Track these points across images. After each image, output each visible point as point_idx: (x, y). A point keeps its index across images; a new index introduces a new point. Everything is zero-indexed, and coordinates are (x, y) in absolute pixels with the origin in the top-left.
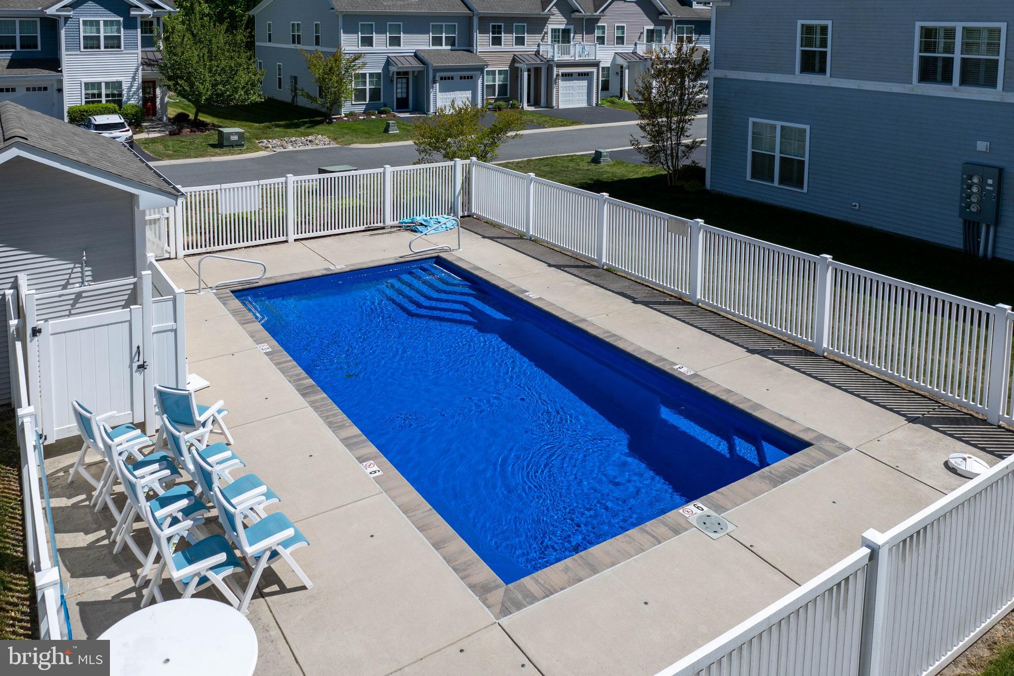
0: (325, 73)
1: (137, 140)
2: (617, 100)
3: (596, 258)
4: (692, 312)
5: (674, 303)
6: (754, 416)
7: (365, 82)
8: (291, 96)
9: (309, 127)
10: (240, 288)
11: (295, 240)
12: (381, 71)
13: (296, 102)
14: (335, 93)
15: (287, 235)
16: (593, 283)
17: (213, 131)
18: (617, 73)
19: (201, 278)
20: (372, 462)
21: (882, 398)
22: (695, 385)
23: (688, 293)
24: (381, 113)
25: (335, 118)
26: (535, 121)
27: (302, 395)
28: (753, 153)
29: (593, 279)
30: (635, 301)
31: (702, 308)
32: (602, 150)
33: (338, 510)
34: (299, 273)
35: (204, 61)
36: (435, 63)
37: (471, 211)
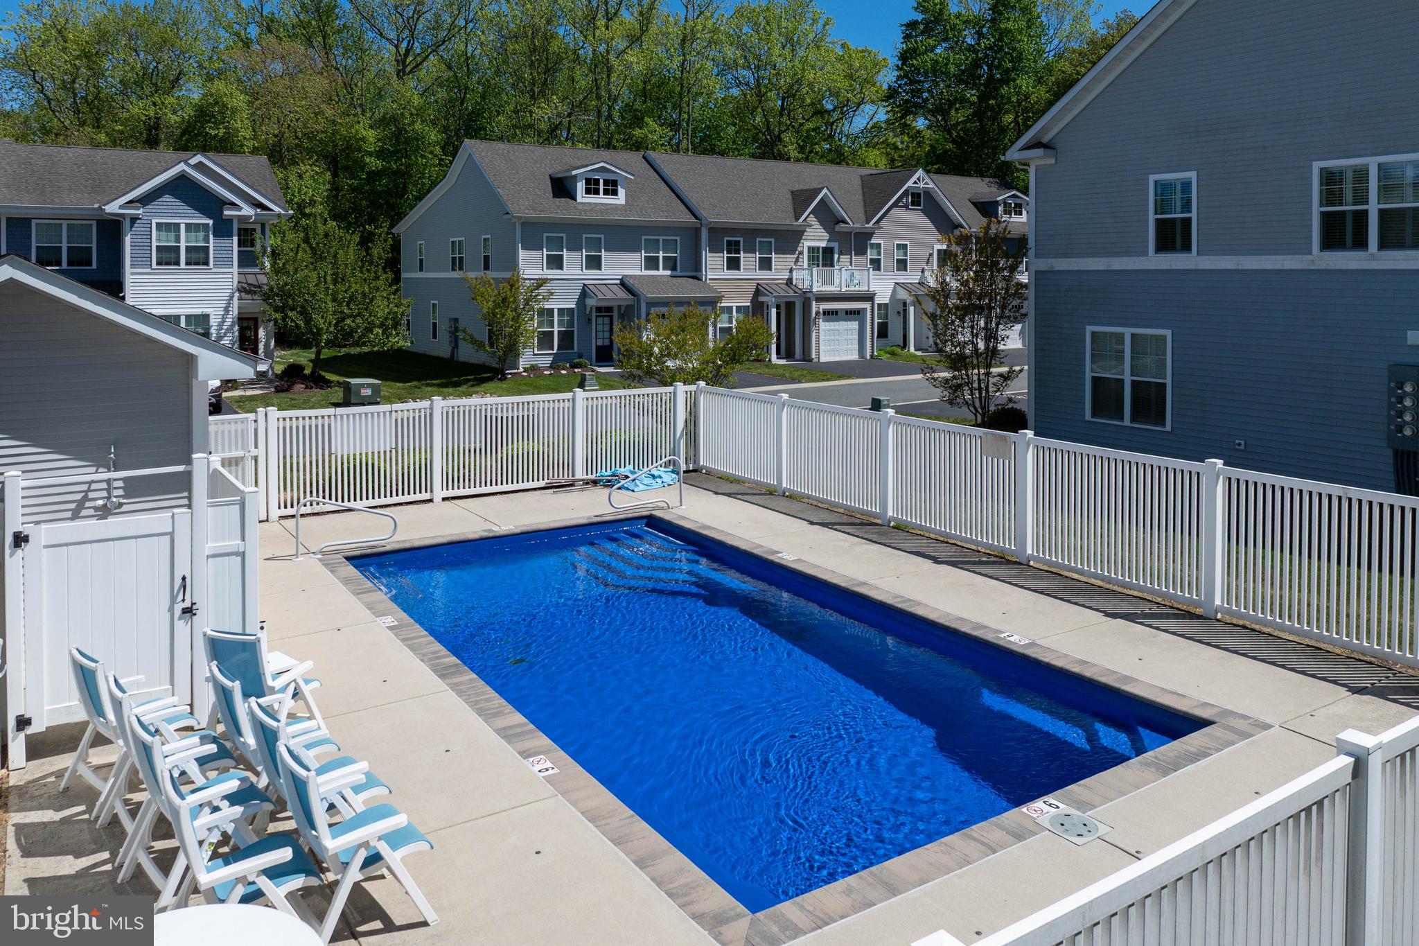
0: (497, 305)
1: (227, 398)
2: (900, 350)
3: (878, 511)
4: (1021, 572)
5: (994, 563)
6: (1123, 691)
7: (552, 321)
8: (450, 348)
9: (473, 386)
10: (358, 553)
11: (444, 499)
12: (574, 306)
13: (457, 357)
14: (510, 335)
15: (431, 491)
16: (876, 542)
17: (336, 388)
18: (899, 313)
19: (300, 540)
20: (542, 756)
21: (1311, 666)
22: (1034, 656)
23: (1013, 548)
24: (574, 366)
25: (510, 374)
26: (787, 375)
27: (440, 676)
28: (1094, 378)
29: (875, 538)
30: (936, 561)
31: (1035, 568)
32: (881, 398)
33: (484, 819)
34: (447, 536)
35: (326, 282)
36: (650, 293)
37: (699, 463)
